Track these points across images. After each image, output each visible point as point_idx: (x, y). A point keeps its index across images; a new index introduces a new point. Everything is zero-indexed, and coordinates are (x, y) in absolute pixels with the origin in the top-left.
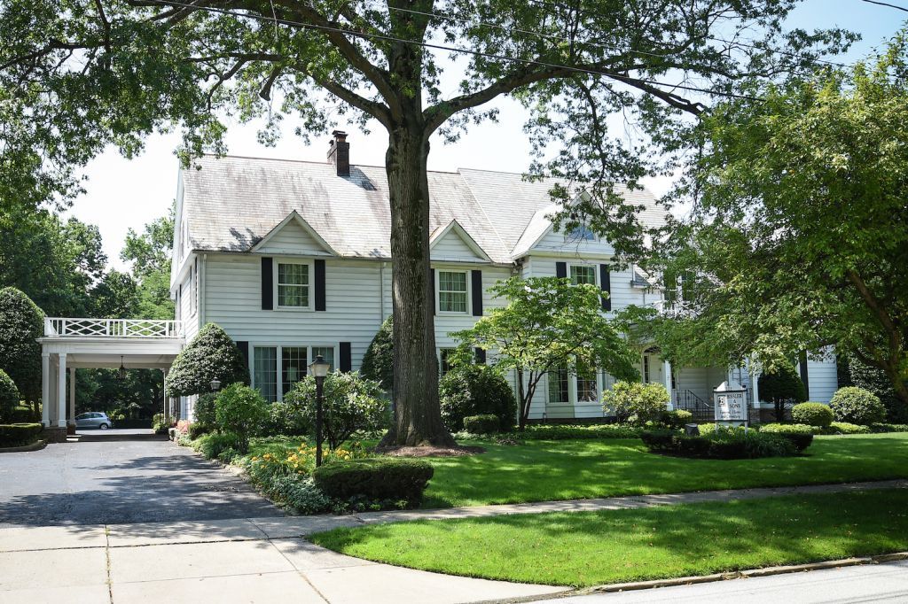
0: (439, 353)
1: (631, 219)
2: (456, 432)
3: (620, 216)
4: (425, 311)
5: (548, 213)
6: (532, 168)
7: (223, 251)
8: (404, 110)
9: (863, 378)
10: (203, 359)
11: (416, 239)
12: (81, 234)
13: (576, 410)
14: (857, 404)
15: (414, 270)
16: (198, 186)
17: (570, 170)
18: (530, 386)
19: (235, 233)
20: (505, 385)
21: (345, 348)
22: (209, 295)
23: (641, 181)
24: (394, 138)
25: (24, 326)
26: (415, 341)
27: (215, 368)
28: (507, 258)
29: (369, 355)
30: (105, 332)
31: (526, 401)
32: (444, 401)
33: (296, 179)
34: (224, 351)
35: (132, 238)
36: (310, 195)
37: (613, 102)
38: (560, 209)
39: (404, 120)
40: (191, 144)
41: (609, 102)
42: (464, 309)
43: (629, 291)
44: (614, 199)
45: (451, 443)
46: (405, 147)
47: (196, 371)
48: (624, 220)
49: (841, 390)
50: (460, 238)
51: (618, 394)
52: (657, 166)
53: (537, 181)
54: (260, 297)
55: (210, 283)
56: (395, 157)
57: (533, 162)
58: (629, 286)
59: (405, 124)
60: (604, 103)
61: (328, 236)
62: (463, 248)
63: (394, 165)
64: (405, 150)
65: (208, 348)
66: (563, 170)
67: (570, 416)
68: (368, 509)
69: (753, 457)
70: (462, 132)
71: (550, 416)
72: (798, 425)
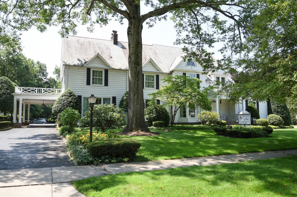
0: (145, 101)
1: (209, 57)
2: (150, 127)
3: (206, 56)
4: (140, 84)
5: (182, 56)
6: (177, 40)
7: (75, 65)
8: (134, 13)
9: (276, 112)
10: (65, 101)
11: (137, 58)
12: (40, 66)
13: (189, 120)
14: (275, 119)
15: (136, 69)
16: (67, 45)
17: (189, 42)
18: (175, 112)
19: (79, 60)
20: (166, 111)
21: (114, 99)
22: (69, 80)
23: (213, 44)
24: (130, 23)
25: (7, 89)
26: (136, 94)
27: (69, 104)
28: (167, 71)
29: (122, 101)
30: (36, 92)
31: (173, 117)
32: (146, 116)
33: (100, 45)
34: (72, 98)
35: (57, 68)
36: (104, 49)
37: (203, 20)
38: (186, 54)
39: (134, 16)
40: (64, 30)
41: (202, 20)
42: (153, 87)
43: (205, 83)
44: (203, 51)
45: (148, 131)
46: (134, 26)
47: (62, 104)
48: (207, 57)
49: (269, 115)
50: (153, 64)
51: (203, 115)
52: (220, 38)
53: (178, 44)
54: (86, 81)
55: (69, 76)
56: (130, 30)
57: (177, 39)
58: (205, 81)
59: (134, 18)
60: (200, 20)
61: (110, 62)
62: (153, 67)
63: (130, 32)
64: (134, 27)
65: (67, 97)
66: (187, 41)
67: (187, 122)
68: (110, 163)
69: (254, 137)
70: (154, 24)
71: (180, 122)
72: (258, 126)
